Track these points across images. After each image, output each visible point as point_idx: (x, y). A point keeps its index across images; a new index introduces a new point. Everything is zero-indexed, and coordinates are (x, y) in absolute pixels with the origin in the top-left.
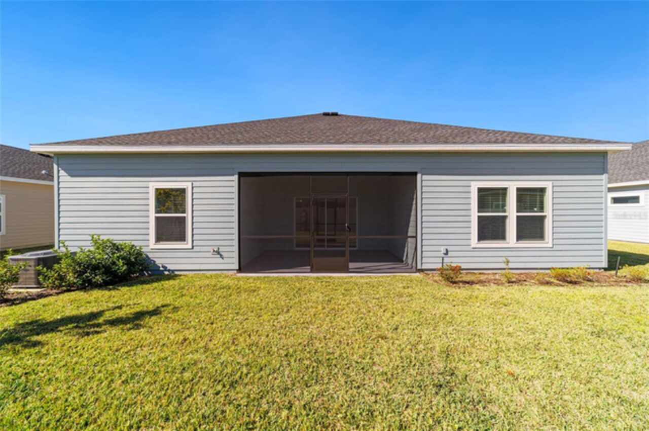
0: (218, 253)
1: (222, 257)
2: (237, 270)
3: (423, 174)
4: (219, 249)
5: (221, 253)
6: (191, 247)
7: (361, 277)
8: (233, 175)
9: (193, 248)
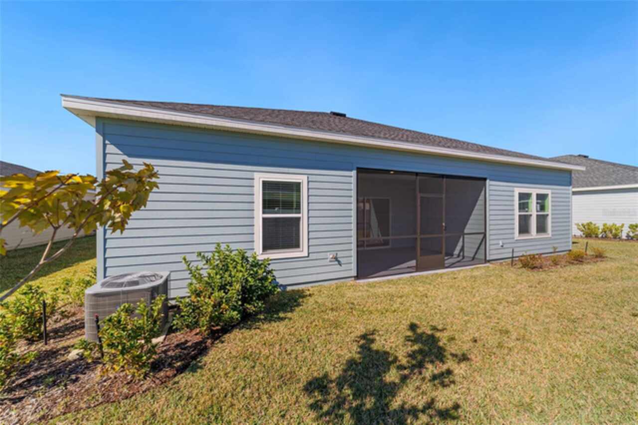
0: (336, 259)
1: (340, 264)
2: (354, 277)
3: (490, 180)
4: (337, 254)
5: (339, 259)
6: (307, 255)
7: (459, 271)
8: (351, 170)
9: (308, 256)
